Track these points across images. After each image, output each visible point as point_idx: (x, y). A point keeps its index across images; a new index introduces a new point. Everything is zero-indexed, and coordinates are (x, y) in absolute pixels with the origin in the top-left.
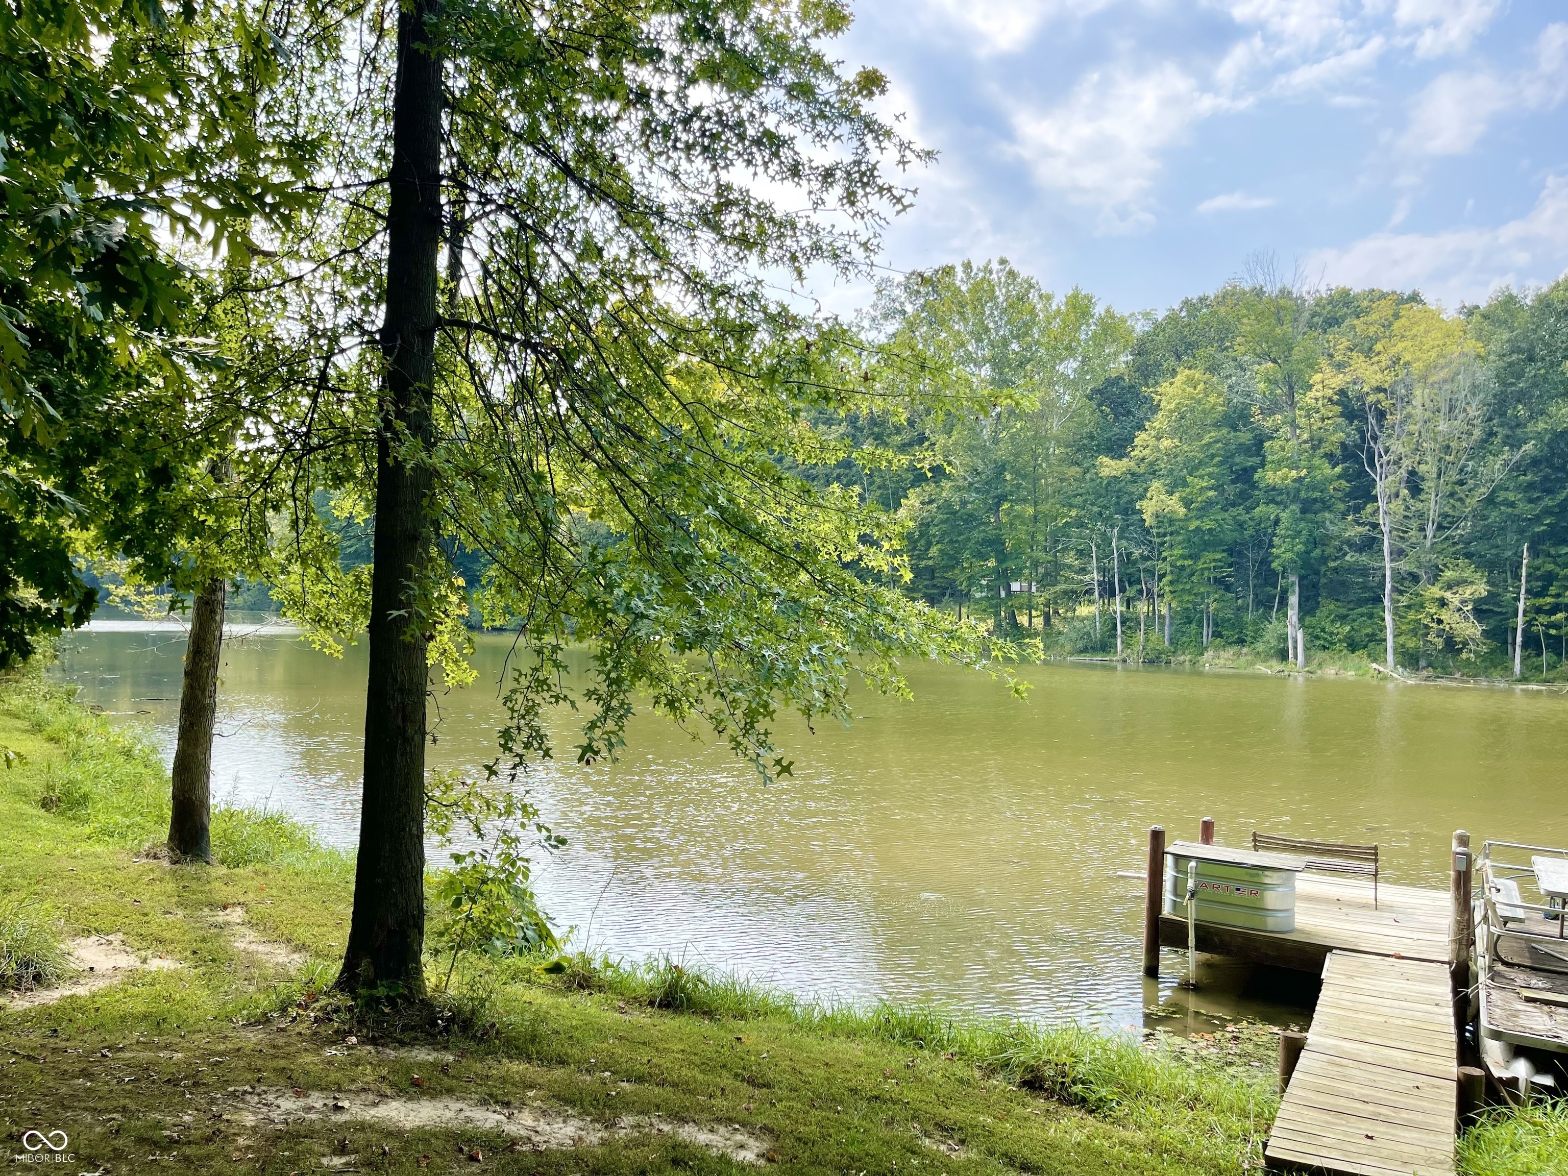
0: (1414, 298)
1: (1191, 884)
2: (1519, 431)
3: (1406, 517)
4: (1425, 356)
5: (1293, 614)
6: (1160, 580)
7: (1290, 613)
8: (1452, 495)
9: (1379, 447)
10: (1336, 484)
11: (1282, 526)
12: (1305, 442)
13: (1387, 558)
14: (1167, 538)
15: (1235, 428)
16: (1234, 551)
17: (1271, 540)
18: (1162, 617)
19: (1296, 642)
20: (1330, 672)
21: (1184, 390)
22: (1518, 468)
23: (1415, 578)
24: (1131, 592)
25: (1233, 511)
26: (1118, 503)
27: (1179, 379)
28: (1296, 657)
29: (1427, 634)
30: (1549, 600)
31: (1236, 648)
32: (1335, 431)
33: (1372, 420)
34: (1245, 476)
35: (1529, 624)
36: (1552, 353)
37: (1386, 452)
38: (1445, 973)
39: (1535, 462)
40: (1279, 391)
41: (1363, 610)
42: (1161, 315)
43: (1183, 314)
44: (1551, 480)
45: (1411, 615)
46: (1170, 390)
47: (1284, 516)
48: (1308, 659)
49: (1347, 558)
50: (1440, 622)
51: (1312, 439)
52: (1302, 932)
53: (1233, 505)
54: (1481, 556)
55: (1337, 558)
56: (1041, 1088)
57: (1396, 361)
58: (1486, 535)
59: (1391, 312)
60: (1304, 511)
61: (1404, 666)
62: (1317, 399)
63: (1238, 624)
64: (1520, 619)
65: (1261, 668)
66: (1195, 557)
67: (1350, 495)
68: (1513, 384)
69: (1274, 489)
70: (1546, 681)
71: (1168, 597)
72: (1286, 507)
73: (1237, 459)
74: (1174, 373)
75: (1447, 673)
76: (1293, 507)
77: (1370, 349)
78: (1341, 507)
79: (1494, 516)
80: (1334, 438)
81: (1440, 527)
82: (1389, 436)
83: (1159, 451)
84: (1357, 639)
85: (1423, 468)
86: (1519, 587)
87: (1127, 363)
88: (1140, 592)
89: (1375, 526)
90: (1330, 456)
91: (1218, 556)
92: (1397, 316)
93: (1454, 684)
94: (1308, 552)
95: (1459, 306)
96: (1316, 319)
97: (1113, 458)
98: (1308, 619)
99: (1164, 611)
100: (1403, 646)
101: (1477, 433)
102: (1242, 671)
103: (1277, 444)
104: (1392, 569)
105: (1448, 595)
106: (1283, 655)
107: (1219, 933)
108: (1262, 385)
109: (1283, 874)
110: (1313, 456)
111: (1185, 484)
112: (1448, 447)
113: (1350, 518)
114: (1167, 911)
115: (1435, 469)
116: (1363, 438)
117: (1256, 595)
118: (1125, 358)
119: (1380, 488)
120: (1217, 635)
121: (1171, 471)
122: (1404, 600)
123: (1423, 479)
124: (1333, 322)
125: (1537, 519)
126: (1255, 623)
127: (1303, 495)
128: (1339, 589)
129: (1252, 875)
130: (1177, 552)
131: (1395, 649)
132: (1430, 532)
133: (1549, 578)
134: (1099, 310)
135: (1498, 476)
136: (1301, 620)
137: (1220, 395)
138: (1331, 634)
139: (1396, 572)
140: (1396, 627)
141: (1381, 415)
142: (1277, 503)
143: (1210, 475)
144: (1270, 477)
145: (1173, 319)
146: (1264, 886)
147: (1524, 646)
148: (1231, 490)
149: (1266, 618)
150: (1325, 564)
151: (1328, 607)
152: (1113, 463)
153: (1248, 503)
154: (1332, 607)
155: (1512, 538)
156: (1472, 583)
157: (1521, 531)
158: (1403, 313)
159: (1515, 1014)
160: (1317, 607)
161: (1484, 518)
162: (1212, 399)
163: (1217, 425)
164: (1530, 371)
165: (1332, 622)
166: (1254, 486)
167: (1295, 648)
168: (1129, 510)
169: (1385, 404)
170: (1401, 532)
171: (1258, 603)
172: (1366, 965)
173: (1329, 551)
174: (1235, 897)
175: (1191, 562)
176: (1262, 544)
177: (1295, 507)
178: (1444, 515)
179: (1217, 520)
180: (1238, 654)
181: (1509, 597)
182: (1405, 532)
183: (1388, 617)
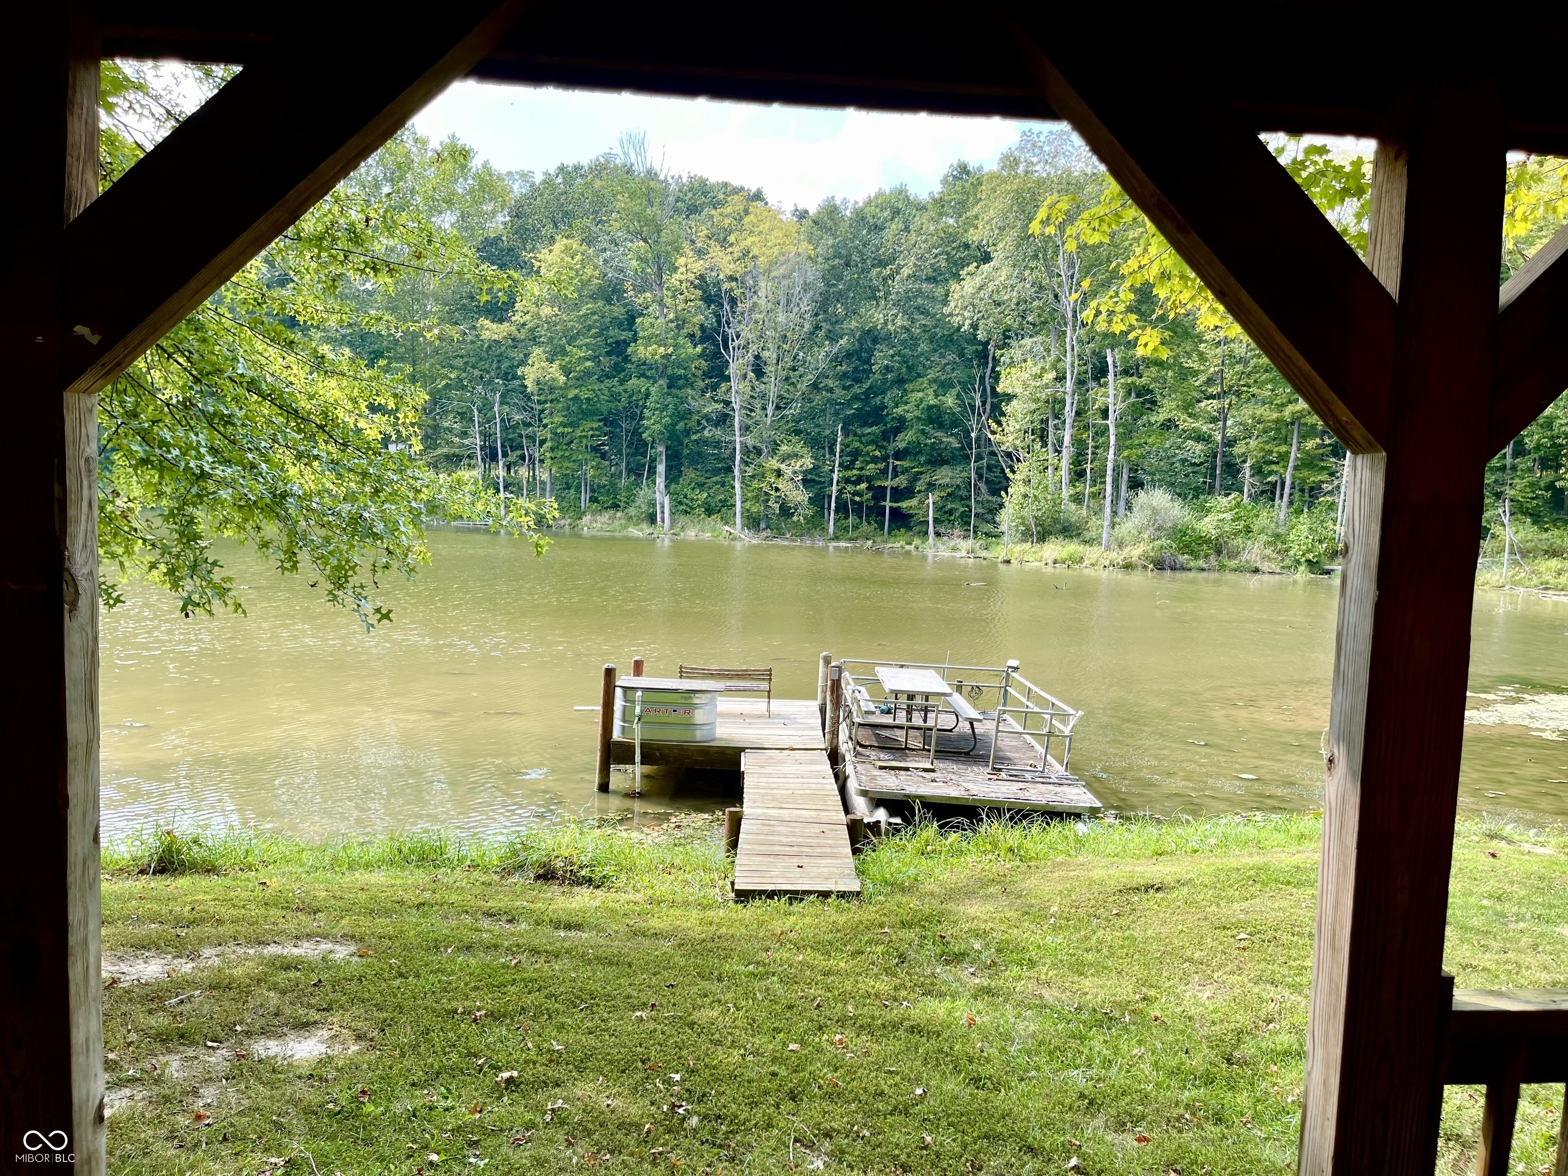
0: (758, 196)
1: (638, 710)
2: (837, 327)
3: (752, 397)
4: (768, 252)
5: (660, 481)
6: (541, 446)
7: (658, 480)
8: (787, 379)
9: (731, 332)
10: (696, 363)
11: (652, 399)
12: (672, 321)
13: (737, 433)
14: (548, 405)
15: (609, 301)
16: (610, 421)
17: (642, 412)
18: (543, 483)
19: (663, 507)
20: (691, 534)
21: (562, 259)
22: (836, 360)
23: (759, 452)
24: (513, 456)
25: (608, 383)
26: (499, 368)
27: (558, 247)
28: (663, 521)
29: (768, 501)
30: (855, 472)
31: (611, 512)
32: (696, 314)
33: (727, 307)
34: (619, 349)
35: (840, 492)
36: (864, 261)
37: (738, 337)
38: (824, 755)
39: (849, 355)
40: (649, 270)
41: (718, 478)
42: (538, 179)
43: (559, 180)
44: (859, 371)
45: (755, 484)
46: (549, 258)
47: (653, 389)
48: (673, 523)
49: (706, 432)
50: (777, 490)
51: (677, 319)
52: (721, 739)
53: (609, 376)
54: (808, 434)
55: (698, 432)
56: (553, 878)
57: (746, 253)
58: (811, 415)
59: (742, 207)
60: (670, 386)
61: (749, 529)
62: (681, 282)
63: (612, 489)
64: (834, 488)
65: (634, 531)
66: (574, 425)
67: (707, 375)
68: (834, 285)
69: (644, 364)
70: (851, 539)
71: (548, 462)
72: (655, 382)
73: (611, 333)
74: (552, 240)
75: (780, 534)
76: (661, 382)
77: (725, 239)
78: (701, 384)
79: (817, 399)
80: (695, 320)
81: (778, 408)
82: (739, 322)
83: (539, 318)
84: (713, 505)
85: (766, 354)
86: (834, 461)
87: (505, 224)
88: (523, 457)
89: (728, 403)
90: (692, 336)
91: (595, 425)
92: (747, 212)
93: (786, 543)
94: (674, 425)
95: (793, 208)
96: (679, 204)
97: (493, 321)
98: (673, 486)
99: (545, 476)
100: (748, 511)
101: (807, 327)
102: (617, 534)
103: (647, 321)
104: (741, 443)
105: (783, 467)
106: (652, 519)
107: (660, 748)
108: (634, 263)
109: (708, 695)
110: (678, 335)
111: (564, 353)
112: (786, 336)
113: (708, 395)
114: (616, 735)
115: (775, 356)
116: (719, 322)
117: (628, 464)
118: (502, 218)
119: (733, 369)
120: (593, 500)
121: (551, 339)
122: (750, 471)
123: (765, 364)
124: (694, 209)
125: (848, 404)
126: (628, 489)
127: (669, 371)
128: (697, 458)
129: (686, 699)
130: (558, 419)
131: (742, 514)
132: (770, 411)
133: (856, 454)
134: (476, 163)
135: (822, 365)
136: (667, 487)
137: (596, 267)
138: (692, 499)
139: (744, 446)
140: (743, 495)
141: (733, 302)
142: (647, 377)
143: (587, 346)
144: (642, 351)
145: (548, 182)
146: (694, 706)
147: (837, 511)
148: (607, 362)
149: (638, 485)
150: (688, 436)
151: (690, 474)
152: (494, 326)
153: (622, 376)
154: (692, 475)
155: (829, 419)
156: (802, 457)
157: (836, 414)
158: (751, 210)
159: (874, 778)
160: (680, 476)
161: (810, 401)
162: (589, 271)
163: (593, 297)
164: (847, 275)
165: (693, 489)
166: (627, 359)
167: (663, 512)
168: (510, 375)
169: (737, 293)
170: (749, 410)
171: (630, 471)
172: (771, 758)
173: (692, 423)
174: (673, 718)
175: (570, 430)
176: (634, 413)
177: (663, 382)
178: (781, 397)
179: (594, 390)
180: (613, 518)
181: (827, 468)
182: (751, 411)
183: (737, 485)
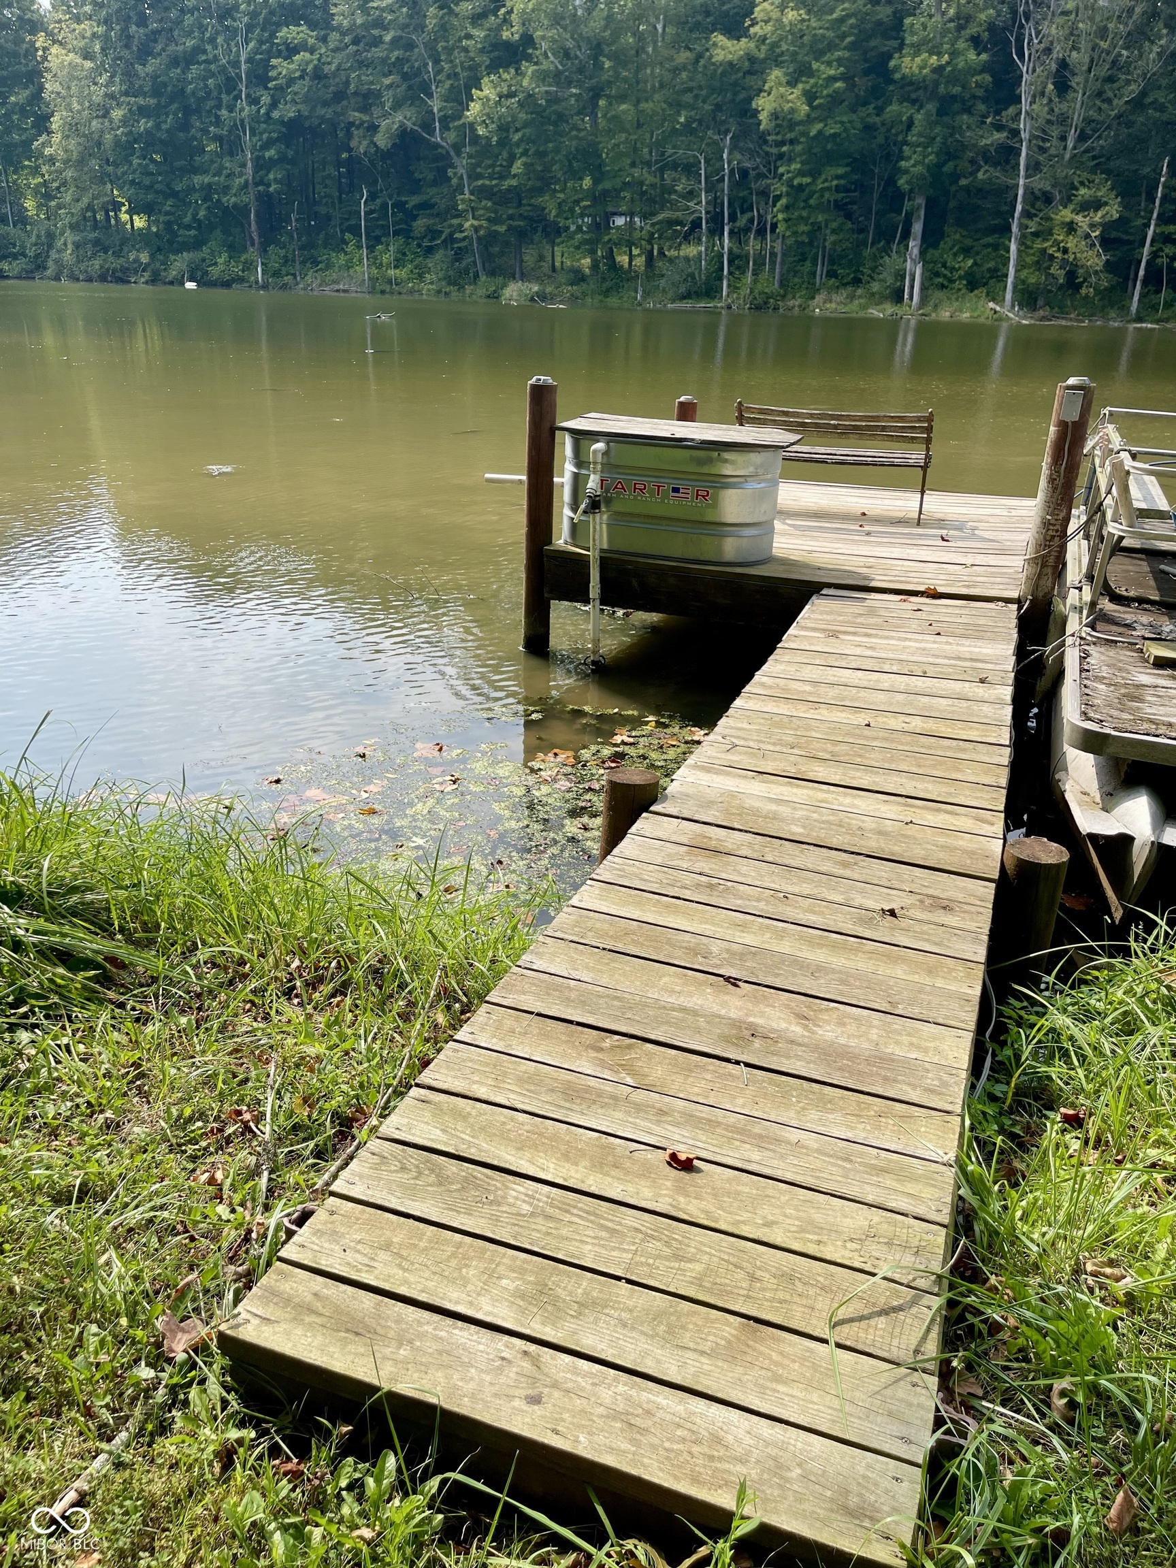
3: (1048, 121)
5: (914, 245)
6: (774, 204)
7: (911, 244)
8: (1100, 94)
9: (1030, 28)
10: (979, 77)
11: (915, 130)
12: (951, 20)
13: (1022, 173)
14: (786, 148)
16: (859, 165)
17: (901, 151)
18: (773, 254)
19: (912, 280)
20: (945, 313)
22: (1174, 62)
23: (1048, 199)
24: (741, 222)
25: (863, 111)
28: (911, 298)
29: (1051, 267)
31: (850, 289)
32: (985, 8)
34: (879, 64)
35: (1154, 255)
37: (1038, 35)
41: (990, 240)
45: (1039, 245)
47: (919, 117)
48: (924, 300)
49: (980, 175)
50: (1065, 251)
51: (959, 17)
52: (784, 562)
53: (865, 104)
54: (1119, 173)
55: (969, 175)
58: (1128, 147)
60: (941, 112)
61: (1021, 306)
63: (855, 261)
64: (1146, 250)
65: (875, 313)
66: (815, 174)
69: (909, 82)
70: (1161, 319)
71: (781, 227)
72: (921, 107)
73: (873, 43)
75: (1063, 311)
76: (929, 106)
78: (982, 107)
79: (1140, 121)
80: (982, 17)
81: (1082, 137)
83: (782, 26)
84: (978, 275)
85: (1074, 58)
86: (1152, 211)
88: (752, 223)
89: (1015, 133)
90: (975, 41)
91: (840, 171)
93: (1069, 324)
94: (939, 166)
97: (728, 36)
98: (931, 251)
99: (777, 247)
100: (1023, 282)
101: (1139, 12)
102: (854, 317)
103: (918, 22)
104: (1026, 187)
105: (1078, 218)
106: (898, 296)
110: (958, 38)
111: (809, 73)
112: (1105, 29)
113: (989, 121)
114: (561, 539)
115: (1087, 60)
116: (1015, 15)
117: (877, 225)
119: (1026, 84)
120: (831, 274)
121: (795, 56)
122: (1033, 226)
123: (1073, 73)
126: (873, 258)
127: (942, 89)
128: (967, 214)
130: (795, 166)
131: (1015, 286)
132: (1070, 144)
135: (1152, 70)
136: (922, 253)
138: (952, 270)
139: (1029, 191)
140: (1020, 259)
142: (912, 101)
143: (839, 60)
144: (910, 64)
146: (722, 483)
147: (1145, 282)
148: (862, 83)
149: (887, 251)
150: (956, 181)
151: (954, 235)
152: (728, 43)
153: (880, 103)
154: (957, 236)
155: (1154, 151)
156: (1106, 204)
157: (1164, 144)
159: (1135, 694)
160: (942, 237)
161: (1130, 124)
165: (955, 255)
166: (888, 77)
167: (912, 287)
168: (744, 110)
170: (1040, 141)
171: (880, 234)
173: (964, 165)
174: (671, 506)
175: (808, 180)
176: (891, 155)
177: (931, 107)
178: (1088, 121)
179: (842, 123)
180: (852, 297)
181: (1139, 222)
182: (1044, 140)
183: (1013, 247)
